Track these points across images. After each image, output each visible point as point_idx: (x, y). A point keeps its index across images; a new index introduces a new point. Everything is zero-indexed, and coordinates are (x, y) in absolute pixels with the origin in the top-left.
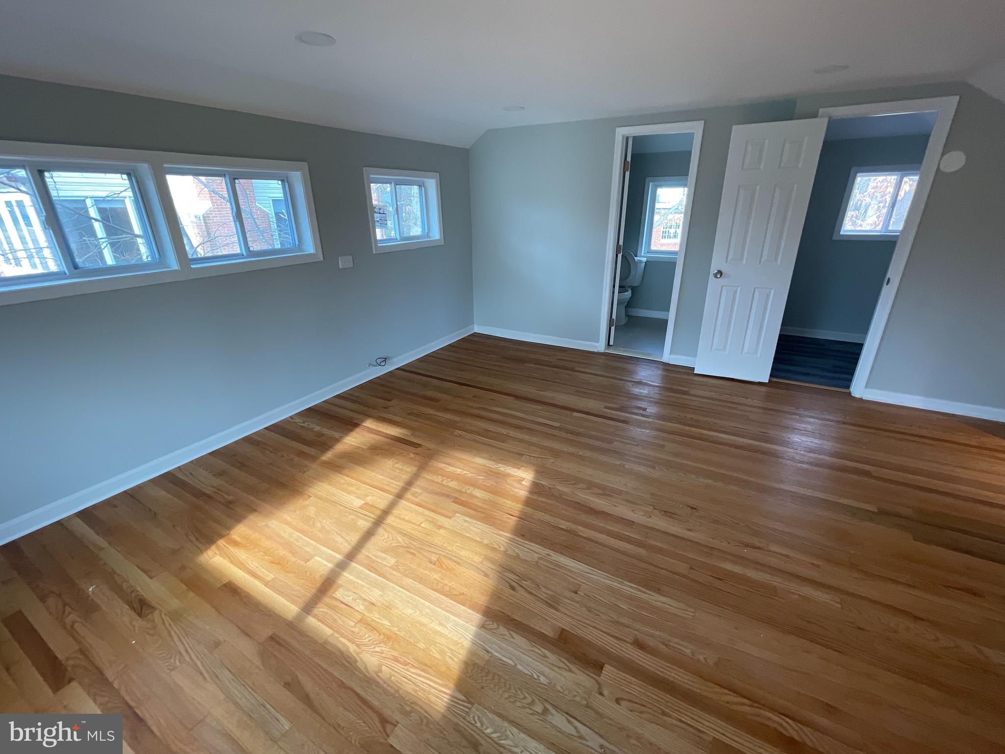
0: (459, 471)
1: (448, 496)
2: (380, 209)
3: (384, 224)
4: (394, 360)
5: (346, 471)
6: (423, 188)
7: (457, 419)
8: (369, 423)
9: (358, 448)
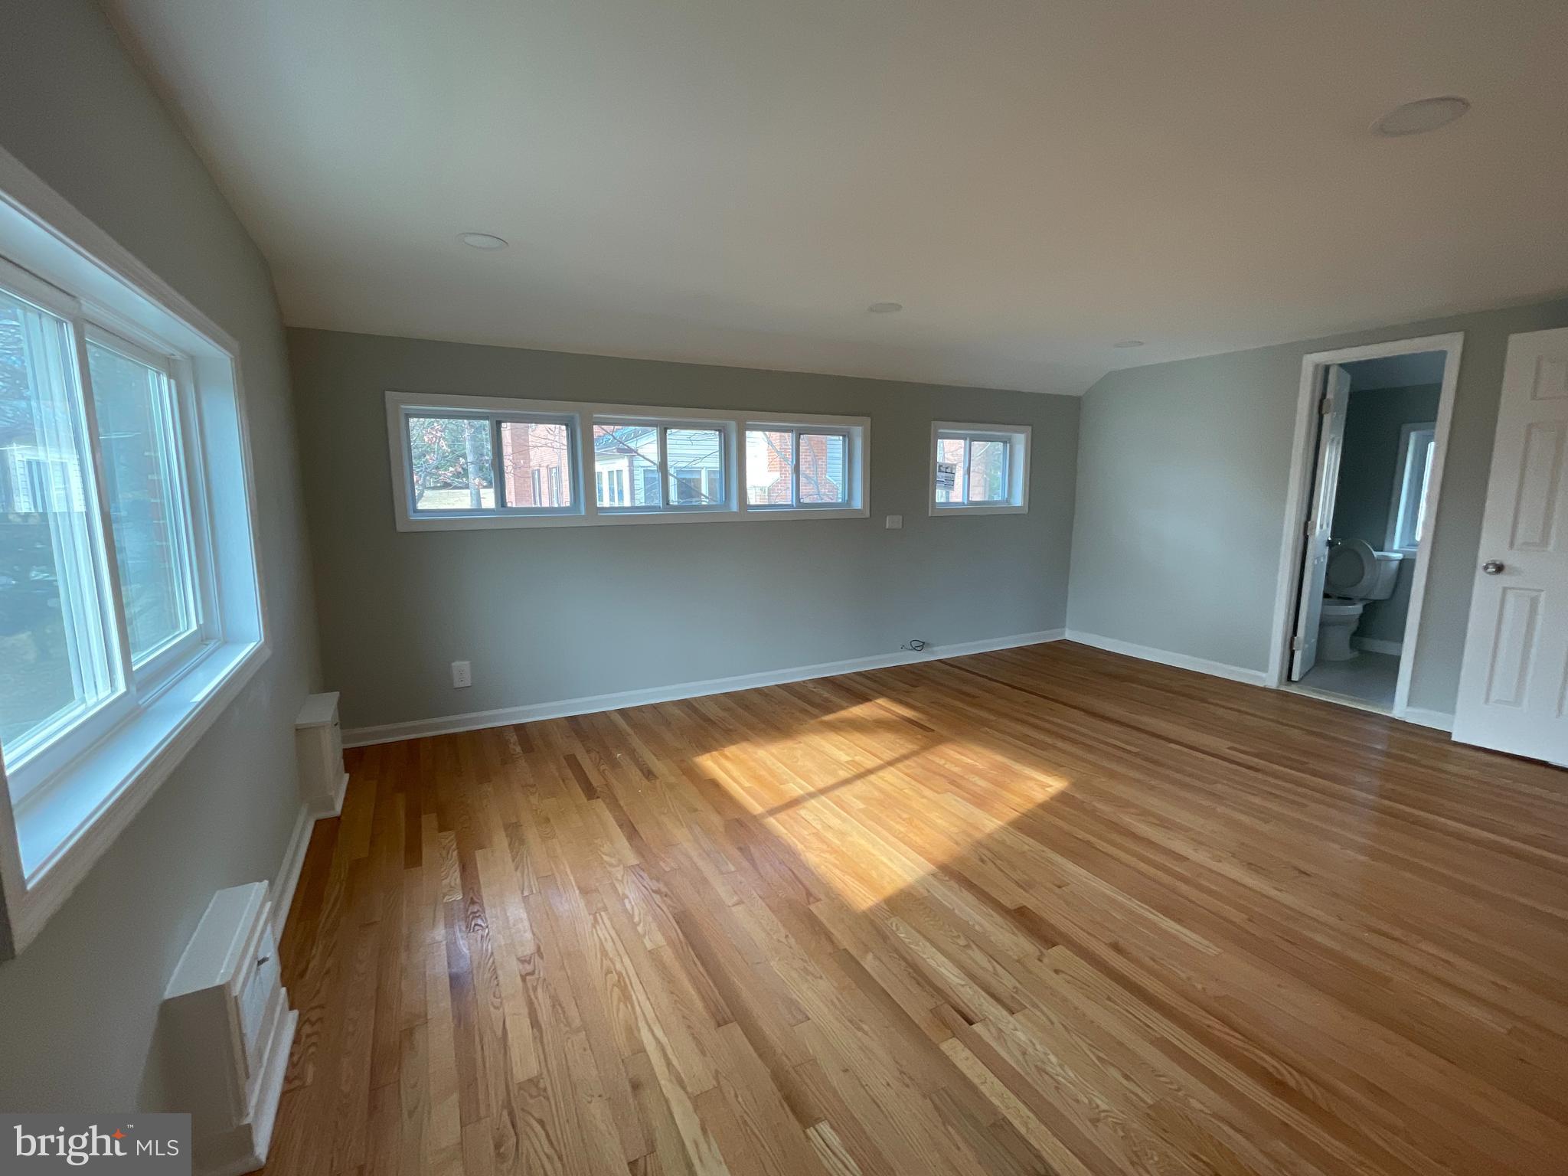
0: (969, 761)
1: (945, 777)
2: (947, 468)
3: (949, 484)
4: (935, 649)
5: (842, 733)
6: (1008, 445)
8: (881, 701)
9: (862, 718)
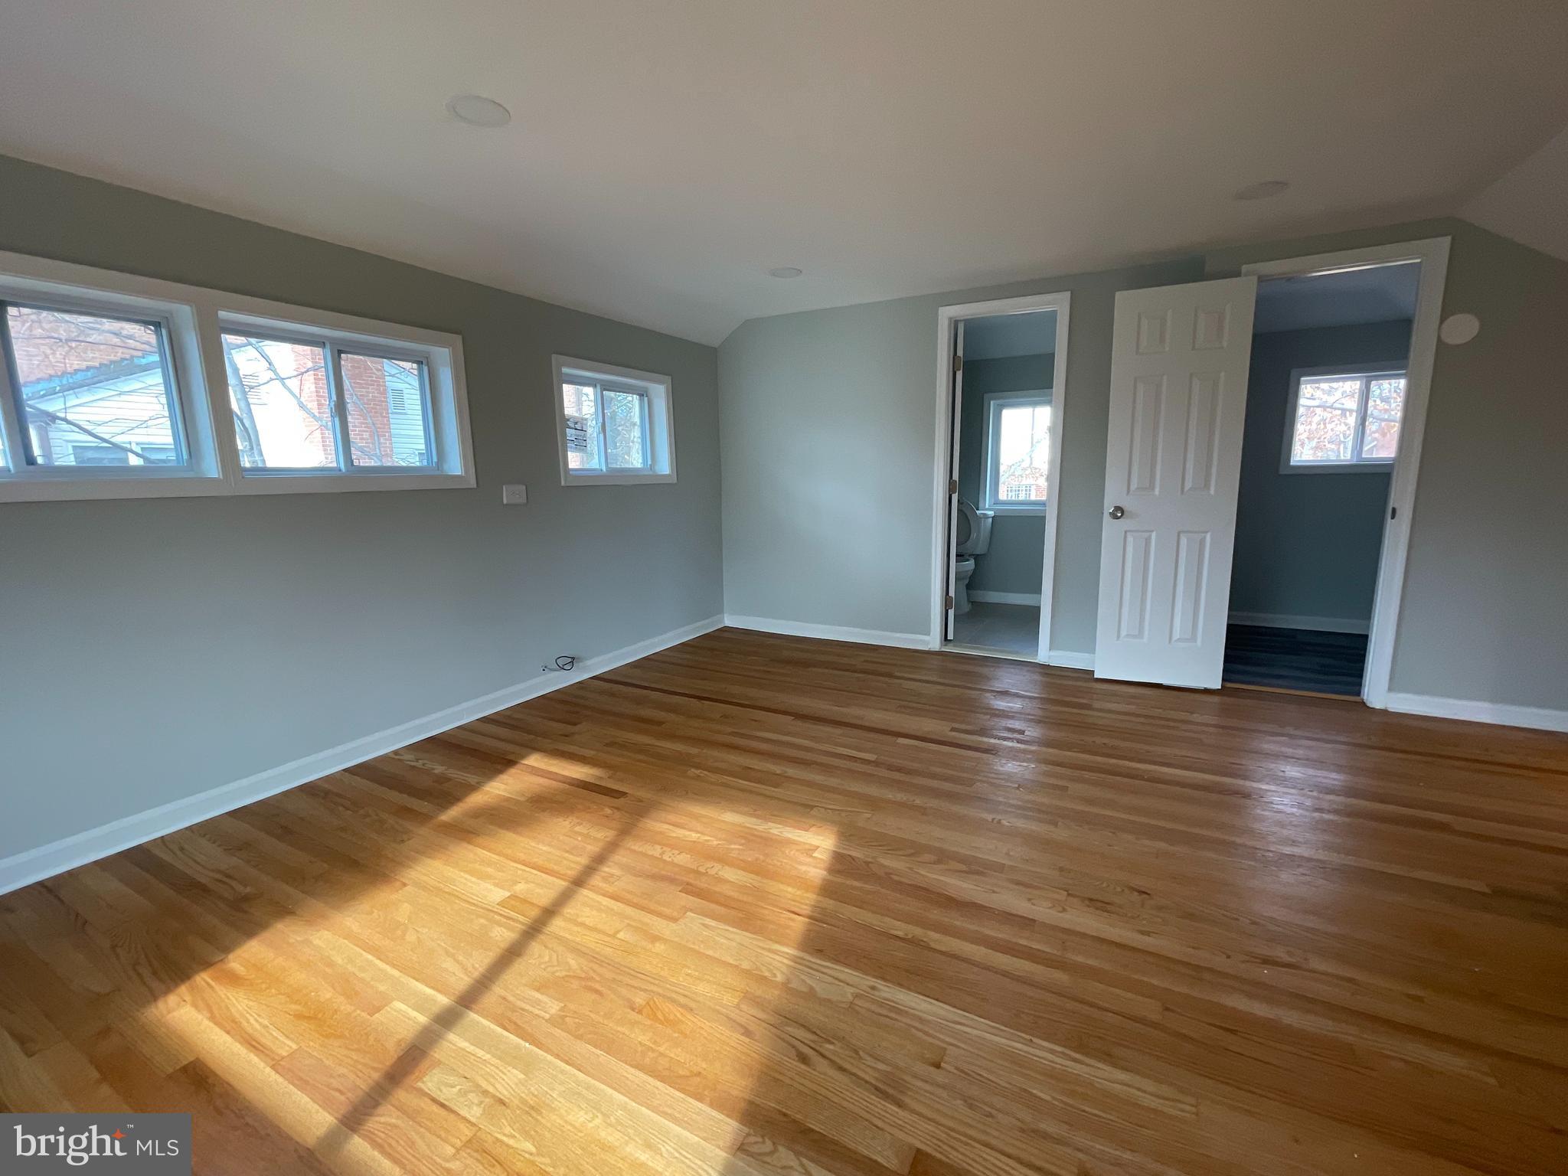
0: (694, 836)
1: (672, 881)
2: (576, 423)
3: (581, 445)
4: (589, 663)
5: (480, 840)
6: (646, 399)
7: (694, 751)
8: (534, 760)
9: (508, 799)
